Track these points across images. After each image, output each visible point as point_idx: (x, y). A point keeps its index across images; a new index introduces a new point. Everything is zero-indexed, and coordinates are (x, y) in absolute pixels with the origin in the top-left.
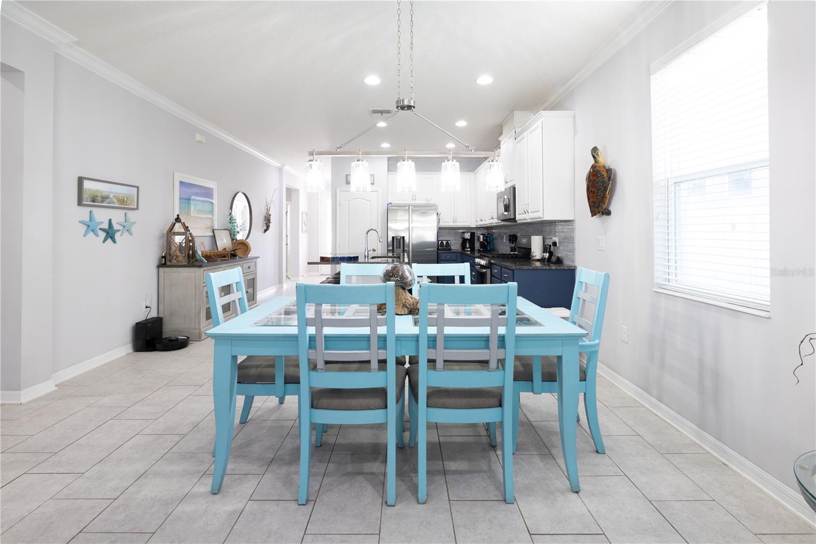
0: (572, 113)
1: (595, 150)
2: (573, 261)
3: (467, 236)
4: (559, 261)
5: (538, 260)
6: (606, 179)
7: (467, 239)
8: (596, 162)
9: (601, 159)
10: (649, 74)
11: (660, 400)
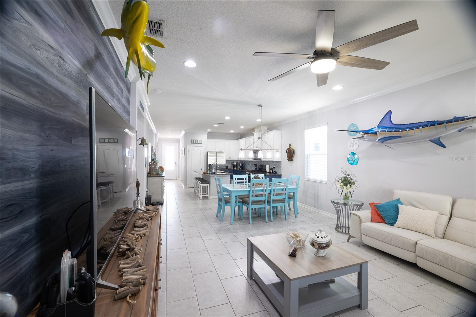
0: (281, 131)
1: (290, 145)
2: (281, 173)
3: (235, 164)
4: (276, 173)
5: (268, 173)
6: (293, 152)
7: (235, 165)
8: (290, 147)
9: (291, 147)
10: (304, 130)
11: (306, 204)
